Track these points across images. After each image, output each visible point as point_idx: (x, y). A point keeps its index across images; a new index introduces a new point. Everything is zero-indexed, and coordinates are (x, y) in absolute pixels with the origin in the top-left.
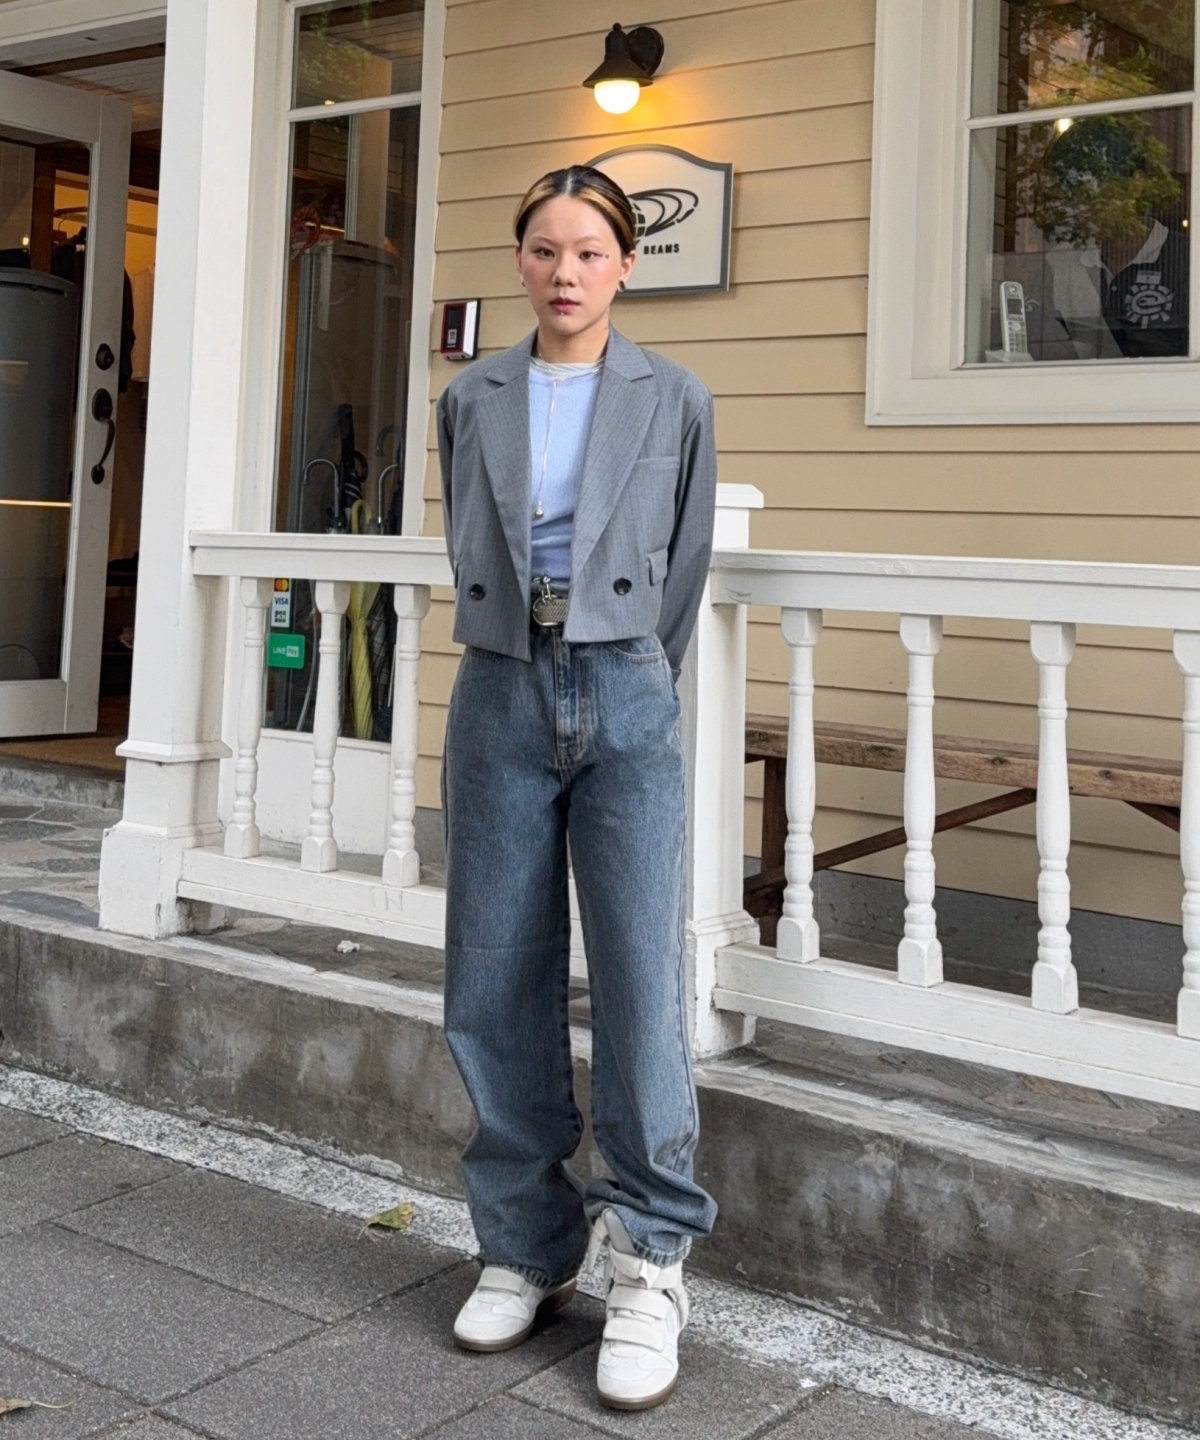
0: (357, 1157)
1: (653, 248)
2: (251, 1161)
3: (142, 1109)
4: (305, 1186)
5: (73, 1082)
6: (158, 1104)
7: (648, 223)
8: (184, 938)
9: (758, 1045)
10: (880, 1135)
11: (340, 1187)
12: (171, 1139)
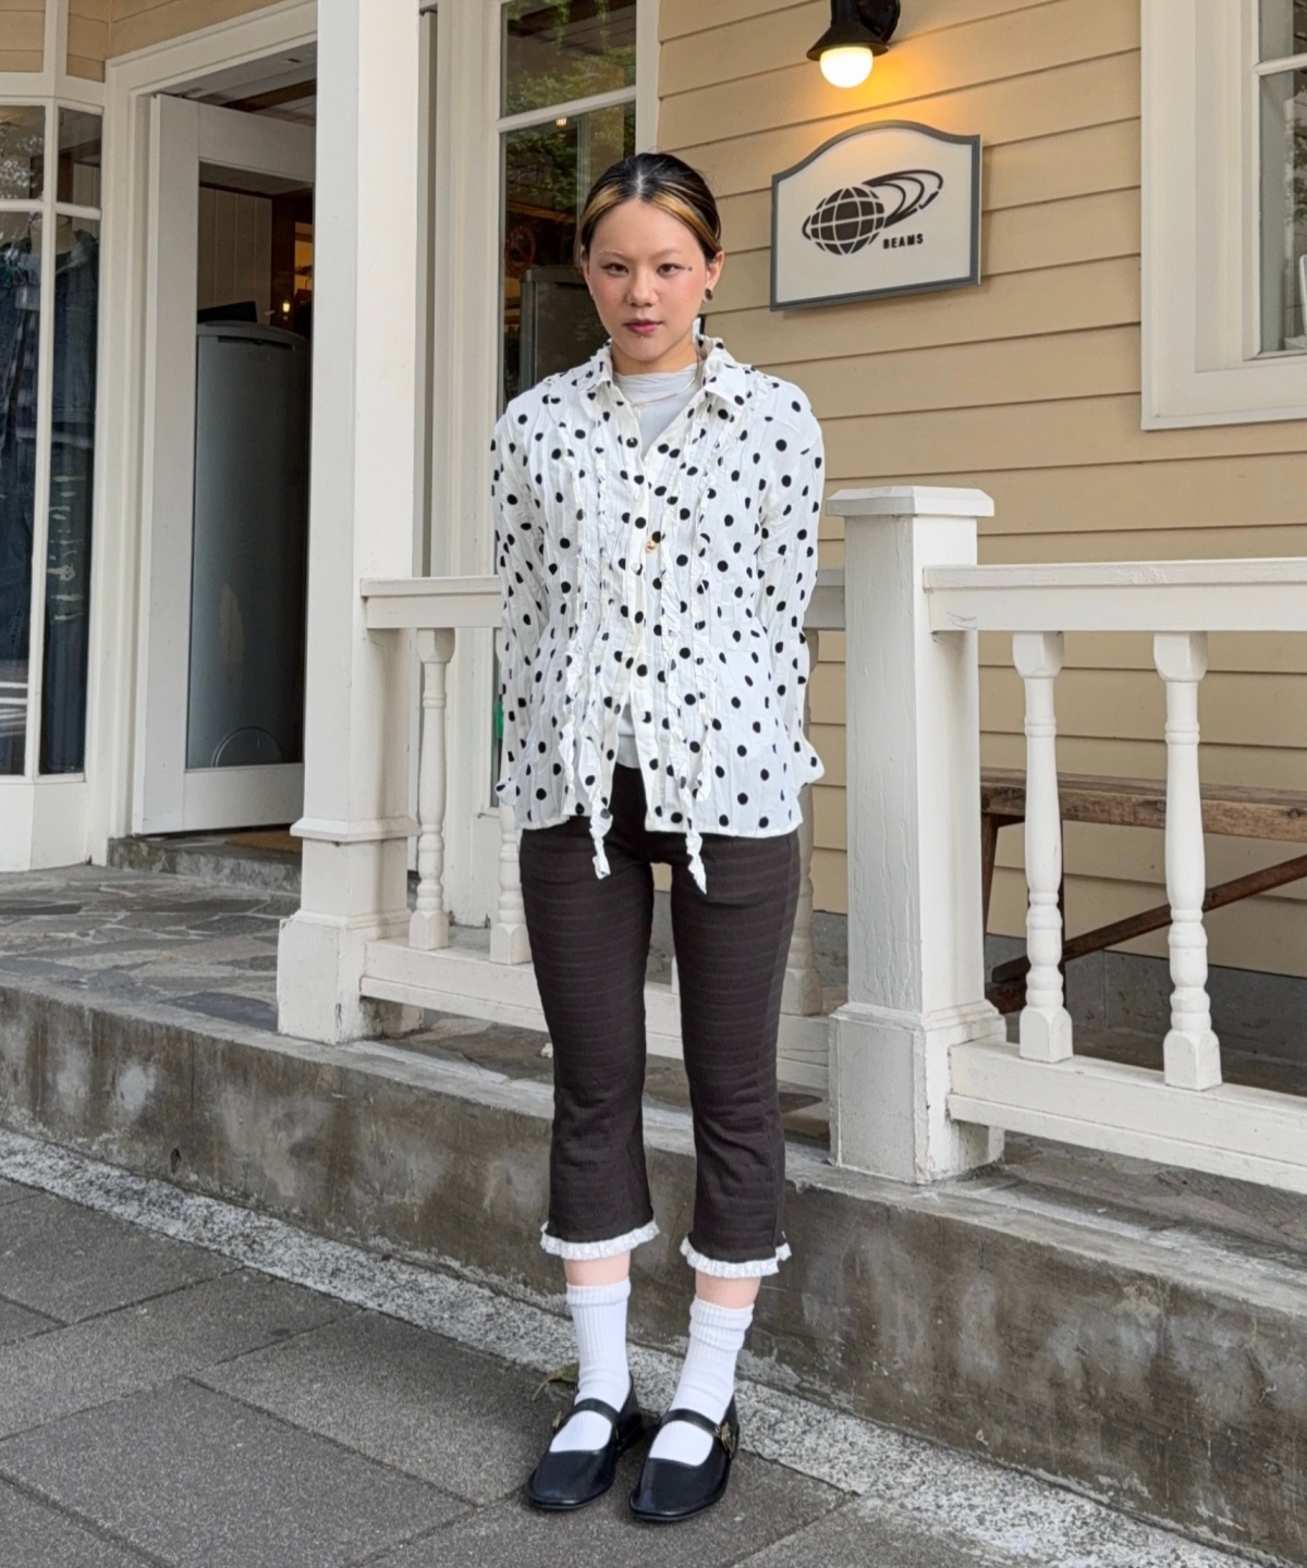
0: (549, 1297)
1: (894, 241)
2: (431, 1302)
3: (321, 1240)
4: (486, 1332)
5: (251, 1209)
6: (339, 1234)
7: (887, 213)
8: (365, 1043)
9: (1007, 1162)
10: (1141, 1276)
11: (527, 1334)
12: (346, 1276)
